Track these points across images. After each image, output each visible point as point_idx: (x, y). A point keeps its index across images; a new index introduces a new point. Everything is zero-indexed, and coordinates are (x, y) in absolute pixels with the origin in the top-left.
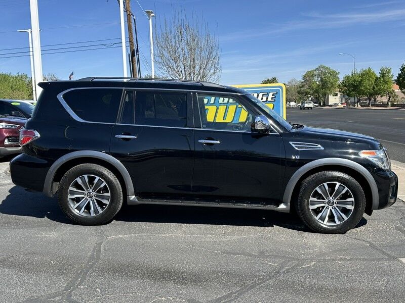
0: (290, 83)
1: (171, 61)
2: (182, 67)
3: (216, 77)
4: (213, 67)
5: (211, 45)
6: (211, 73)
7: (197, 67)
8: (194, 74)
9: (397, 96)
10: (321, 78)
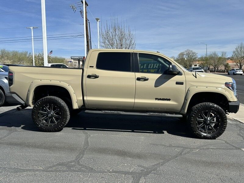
5: (131, 37)
9: (230, 67)
10: (188, 56)
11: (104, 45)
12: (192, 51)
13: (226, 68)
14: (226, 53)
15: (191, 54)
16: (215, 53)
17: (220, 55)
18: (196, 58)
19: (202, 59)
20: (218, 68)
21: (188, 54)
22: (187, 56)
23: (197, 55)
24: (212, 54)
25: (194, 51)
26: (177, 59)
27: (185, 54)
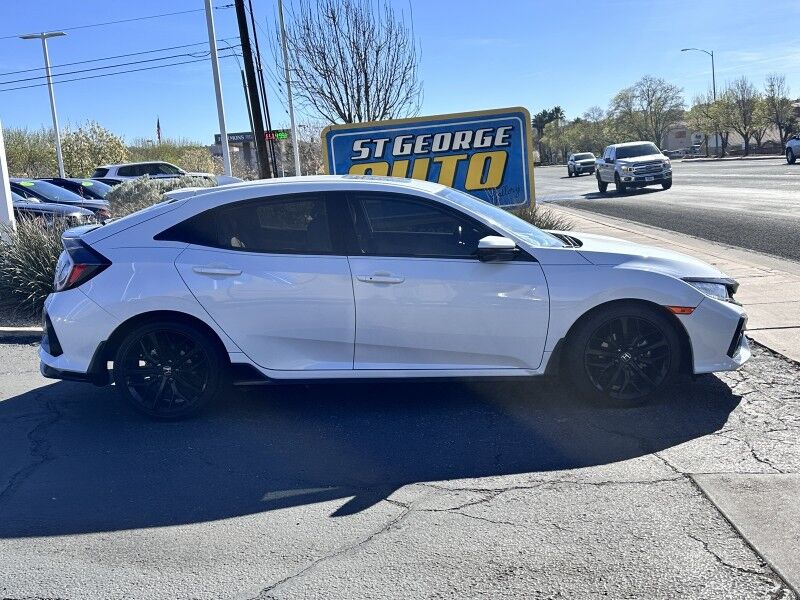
0: (586, 116)
1: (320, 80)
2: (342, 89)
3: (413, 106)
4: (404, 85)
5: (399, 41)
8: (368, 102)
10: (650, 103)
11: (296, 78)
12: (661, 83)
13: (786, 135)
14: (782, 80)
15: (658, 95)
16: (743, 88)
17: (761, 90)
18: (677, 106)
19: (699, 108)
20: (759, 140)
21: (648, 95)
22: (645, 103)
23: (681, 94)
24: (734, 87)
25: (668, 82)
26: (610, 114)
27: (637, 94)
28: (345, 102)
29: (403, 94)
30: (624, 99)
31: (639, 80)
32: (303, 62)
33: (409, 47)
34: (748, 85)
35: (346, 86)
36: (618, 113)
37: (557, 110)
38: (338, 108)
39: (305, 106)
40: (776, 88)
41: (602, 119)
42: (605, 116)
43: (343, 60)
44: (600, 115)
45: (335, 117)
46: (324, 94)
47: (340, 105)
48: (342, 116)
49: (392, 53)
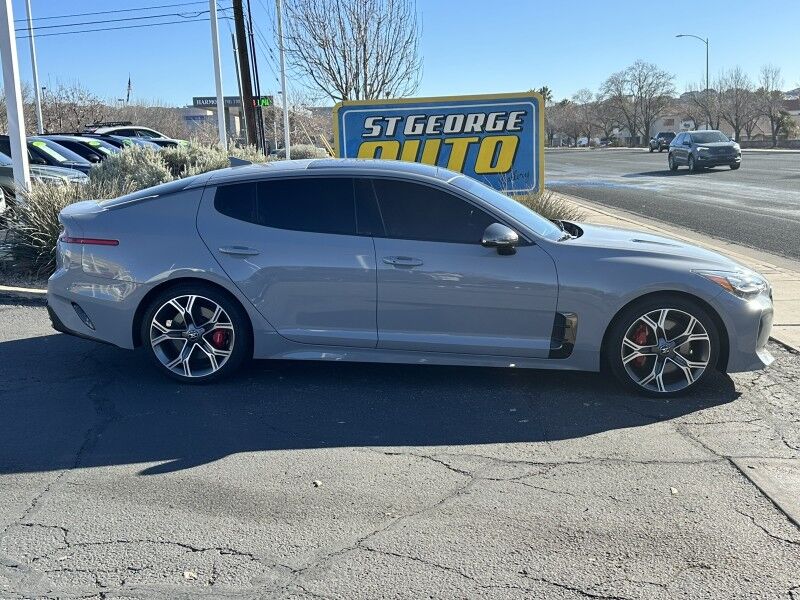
0: (575, 97)
1: (316, 48)
2: (340, 60)
3: (412, 82)
4: (404, 60)
5: (401, 14)
6: (400, 73)
7: (372, 62)
8: (366, 75)
9: (793, 125)
10: (640, 88)
11: (293, 46)
12: (653, 68)
13: (778, 128)
14: (777, 73)
15: (650, 80)
16: (737, 78)
18: (668, 92)
19: (690, 97)
20: (749, 132)
21: (640, 81)
22: (636, 88)
23: (672, 81)
24: (728, 76)
25: (660, 68)
26: (599, 97)
27: (628, 78)
28: (342, 73)
29: (403, 69)
30: (615, 81)
31: (632, 64)
32: (302, 31)
33: (411, 21)
34: (743, 75)
35: (344, 57)
36: (607, 97)
37: (545, 89)
38: (335, 79)
39: (301, 76)
40: (771, 80)
41: (590, 101)
42: (594, 99)
43: (343, 30)
44: (589, 98)
45: (331, 89)
46: (321, 64)
47: (338, 76)
48: (339, 87)
49: (393, 25)
